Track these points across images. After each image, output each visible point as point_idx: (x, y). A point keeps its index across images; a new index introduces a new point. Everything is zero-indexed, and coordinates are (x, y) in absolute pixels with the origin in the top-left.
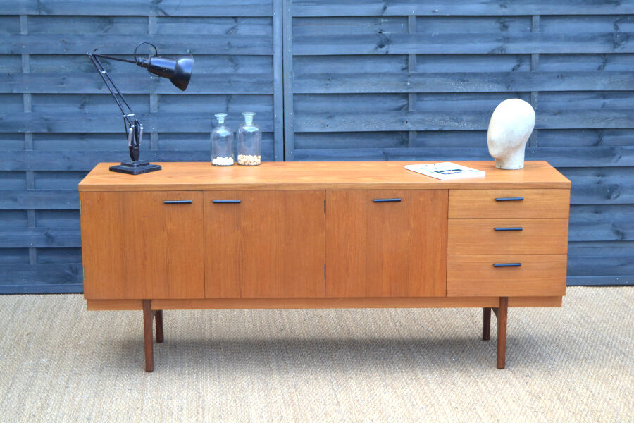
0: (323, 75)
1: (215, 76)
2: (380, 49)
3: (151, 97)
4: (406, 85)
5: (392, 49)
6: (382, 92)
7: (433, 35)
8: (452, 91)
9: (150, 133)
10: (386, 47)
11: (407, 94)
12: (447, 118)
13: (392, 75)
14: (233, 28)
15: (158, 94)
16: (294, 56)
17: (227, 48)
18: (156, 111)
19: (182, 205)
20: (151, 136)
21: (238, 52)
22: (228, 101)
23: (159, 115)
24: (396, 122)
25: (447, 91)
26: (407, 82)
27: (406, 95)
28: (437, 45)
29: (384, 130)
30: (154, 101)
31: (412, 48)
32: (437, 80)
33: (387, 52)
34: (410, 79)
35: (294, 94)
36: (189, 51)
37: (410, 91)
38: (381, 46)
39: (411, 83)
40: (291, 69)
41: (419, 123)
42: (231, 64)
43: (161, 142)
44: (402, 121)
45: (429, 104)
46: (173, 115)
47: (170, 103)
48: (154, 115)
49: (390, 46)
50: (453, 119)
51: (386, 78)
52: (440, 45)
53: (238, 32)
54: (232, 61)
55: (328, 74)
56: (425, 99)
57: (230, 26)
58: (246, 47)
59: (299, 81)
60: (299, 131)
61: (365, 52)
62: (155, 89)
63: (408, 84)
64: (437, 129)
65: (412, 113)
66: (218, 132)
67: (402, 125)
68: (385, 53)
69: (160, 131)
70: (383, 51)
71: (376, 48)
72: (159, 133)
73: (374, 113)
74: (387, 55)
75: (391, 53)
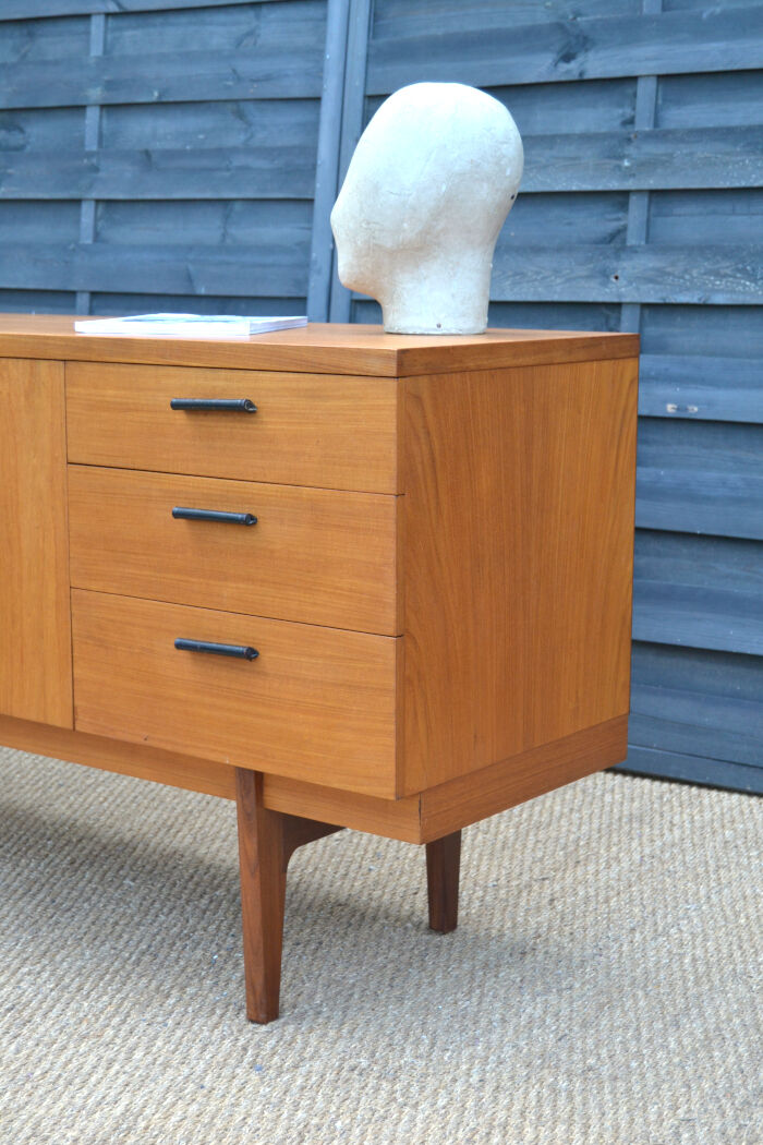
2: (564, 67)
3: (84, 207)
4: (619, 167)
5: (595, 64)
6: (558, 188)
7: (705, 16)
8: (743, 184)
10: (580, 58)
11: (626, 194)
12: (726, 266)
13: (586, 138)
14: (250, 34)
17: (230, 83)
18: (89, 241)
21: (254, 91)
22: (227, 218)
24: (588, 277)
25: (727, 185)
26: (621, 157)
27: (621, 198)
28: (714, 45)
29: (556, 298)
30: (87, 215)
31: (646, 58)
32: (702, 151)
33: (581, 74)
34: (631, 150)
36: (156, 94)
37: (629, 185)
38: (567, 58)
39: (632, 160)
41: (650, 280)
42: (239, 124)
44: (605, 275)
45: (688, 223)
48: (85, 249)
49: (591, 55)
50: (743, 271)
51: (570, 150)
52: (722, 45)
53: (260, 42)
54: (240, 115)
56: (678, 211)
57: (244, 28)
58: (268, 78)
61: (531, 78)
62: (90, 187)
63: (626, 163)
64: (695, 300)
65: (634, 251)
67: (605, 284)
68: (574, 76)
70: (569, 71)
71: (557, 64)
73: (538, 250)
74: (582, 84)
75: (590, 75)
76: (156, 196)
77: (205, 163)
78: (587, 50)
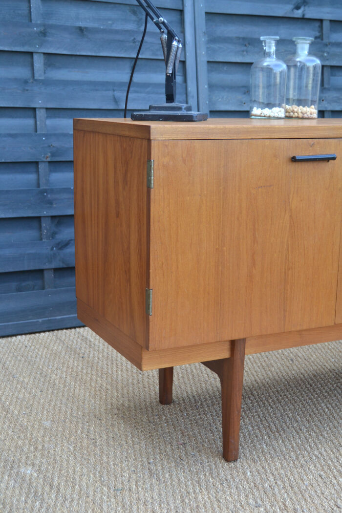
0: (238, 38)
1: (117, 32)
2: (296, 11)
3: (35, 57)
4: (323, 56)
5: (309, 12)
9: (34, 109)
10: (303, 9)
15: (44, 54)
16: (207, 13)
18: (42, 78)
19: (315, 164)
20: (37, 112)
23: (46, 83)
26: (324, 52)
30: (39, 62)
31: (326, 13)
33: (303, 15)
34: (327, 49)
35: (208, 62)
37: (327, 63)
38: (298, 8)
39: (328, 53)
40: (204, 29)
41: (335, 101)
43: (49, 122)
46: (66, 83)
47: (59, 68)
48: (40, 82)
49: (306, 8)
54: (135, 14)
55: (244, 39)
59: (212, 46)
60: (215, 110)
61: (281, 14)
62: (40, 46)
63: (325, 54)
65: (329, 89)
66: (265, 64)
67: (319, 103)
68: (301, 16)
69: (49, 106)
70: (298, 13)
71: (293, 10)
72: (47, 109)
74: (303, 20)
75: (307, 16)
76: (89, 54)
77: (119, 37)
78: (305, 6)
